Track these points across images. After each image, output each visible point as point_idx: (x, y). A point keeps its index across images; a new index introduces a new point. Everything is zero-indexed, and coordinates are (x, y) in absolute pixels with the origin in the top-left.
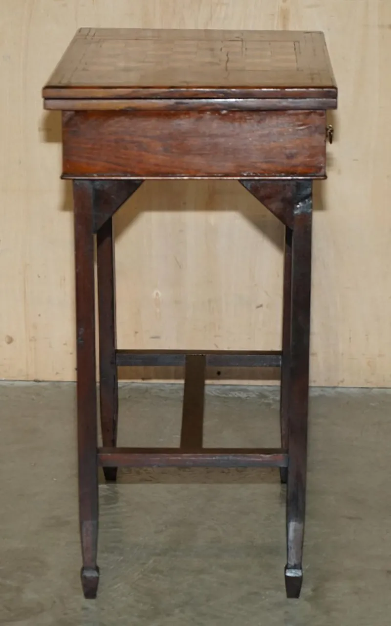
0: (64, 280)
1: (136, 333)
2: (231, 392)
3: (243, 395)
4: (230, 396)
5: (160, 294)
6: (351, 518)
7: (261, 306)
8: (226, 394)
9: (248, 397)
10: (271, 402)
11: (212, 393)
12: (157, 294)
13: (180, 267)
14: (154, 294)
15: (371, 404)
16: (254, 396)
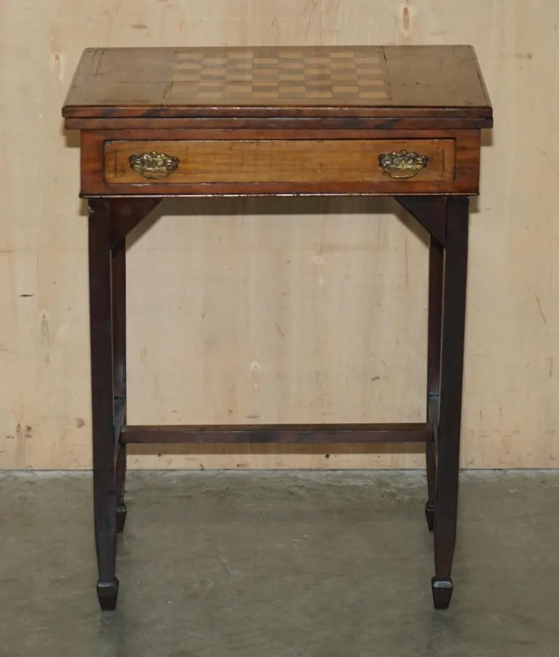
0: (146, 352)
1: (230, 411)
2: (345, 480)
3: (360, 483)
4: (344, 484)
5: (258, 366)
6: (523, 643)
7: (378, 378)
8: (340, 483)
9: (366, 485)
10: (393, 490)
11: (322, 480)
12: (255, 366)
13: (283, 335)
14: (253, 367)
15: (511, 491)
16: (372, 483)
